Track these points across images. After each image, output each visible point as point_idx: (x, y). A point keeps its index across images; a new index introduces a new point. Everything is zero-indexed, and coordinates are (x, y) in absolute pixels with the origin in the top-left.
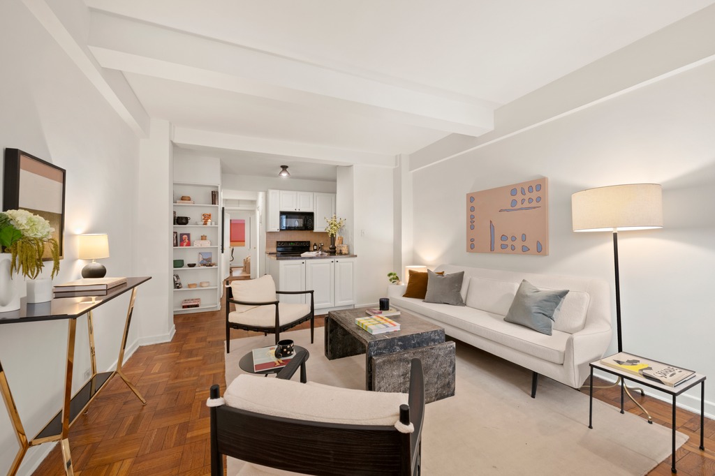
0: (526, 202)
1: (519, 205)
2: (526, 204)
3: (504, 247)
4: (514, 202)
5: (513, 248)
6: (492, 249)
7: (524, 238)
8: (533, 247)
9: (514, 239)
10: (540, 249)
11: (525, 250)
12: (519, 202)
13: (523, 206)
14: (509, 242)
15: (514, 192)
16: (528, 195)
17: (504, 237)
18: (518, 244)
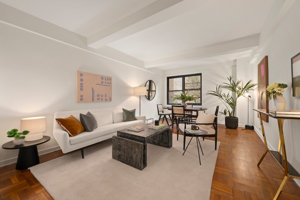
0: (107, 83)
1: (104, 84)
2: (106, 84)
3: (98, 99)
4: (102, 82)
5: (102, 99)
6: (93, 100)
7: (106, 96)
8: (108, 99)
9: (102, 96)
10: (110, 100)
11: (106, 100)
12: (104, 83)
13: (105, 84)
14: (100, 97)
15: (102, 78)
16: (107, 81)
17: (98, 95)
18: (104, 98)
